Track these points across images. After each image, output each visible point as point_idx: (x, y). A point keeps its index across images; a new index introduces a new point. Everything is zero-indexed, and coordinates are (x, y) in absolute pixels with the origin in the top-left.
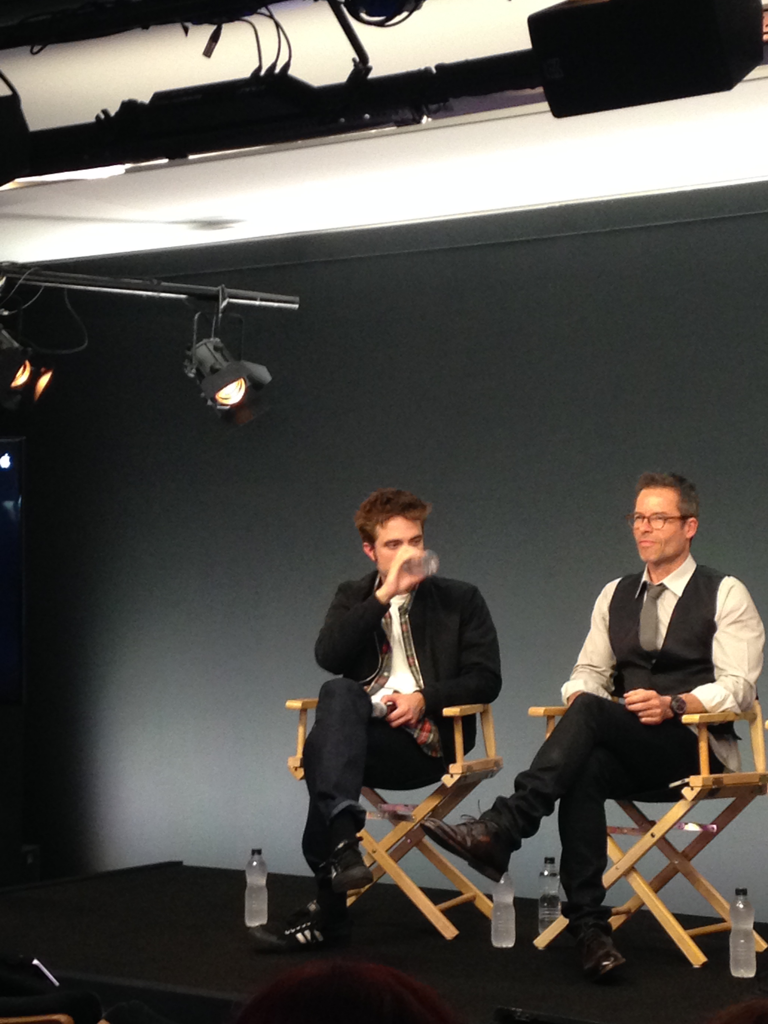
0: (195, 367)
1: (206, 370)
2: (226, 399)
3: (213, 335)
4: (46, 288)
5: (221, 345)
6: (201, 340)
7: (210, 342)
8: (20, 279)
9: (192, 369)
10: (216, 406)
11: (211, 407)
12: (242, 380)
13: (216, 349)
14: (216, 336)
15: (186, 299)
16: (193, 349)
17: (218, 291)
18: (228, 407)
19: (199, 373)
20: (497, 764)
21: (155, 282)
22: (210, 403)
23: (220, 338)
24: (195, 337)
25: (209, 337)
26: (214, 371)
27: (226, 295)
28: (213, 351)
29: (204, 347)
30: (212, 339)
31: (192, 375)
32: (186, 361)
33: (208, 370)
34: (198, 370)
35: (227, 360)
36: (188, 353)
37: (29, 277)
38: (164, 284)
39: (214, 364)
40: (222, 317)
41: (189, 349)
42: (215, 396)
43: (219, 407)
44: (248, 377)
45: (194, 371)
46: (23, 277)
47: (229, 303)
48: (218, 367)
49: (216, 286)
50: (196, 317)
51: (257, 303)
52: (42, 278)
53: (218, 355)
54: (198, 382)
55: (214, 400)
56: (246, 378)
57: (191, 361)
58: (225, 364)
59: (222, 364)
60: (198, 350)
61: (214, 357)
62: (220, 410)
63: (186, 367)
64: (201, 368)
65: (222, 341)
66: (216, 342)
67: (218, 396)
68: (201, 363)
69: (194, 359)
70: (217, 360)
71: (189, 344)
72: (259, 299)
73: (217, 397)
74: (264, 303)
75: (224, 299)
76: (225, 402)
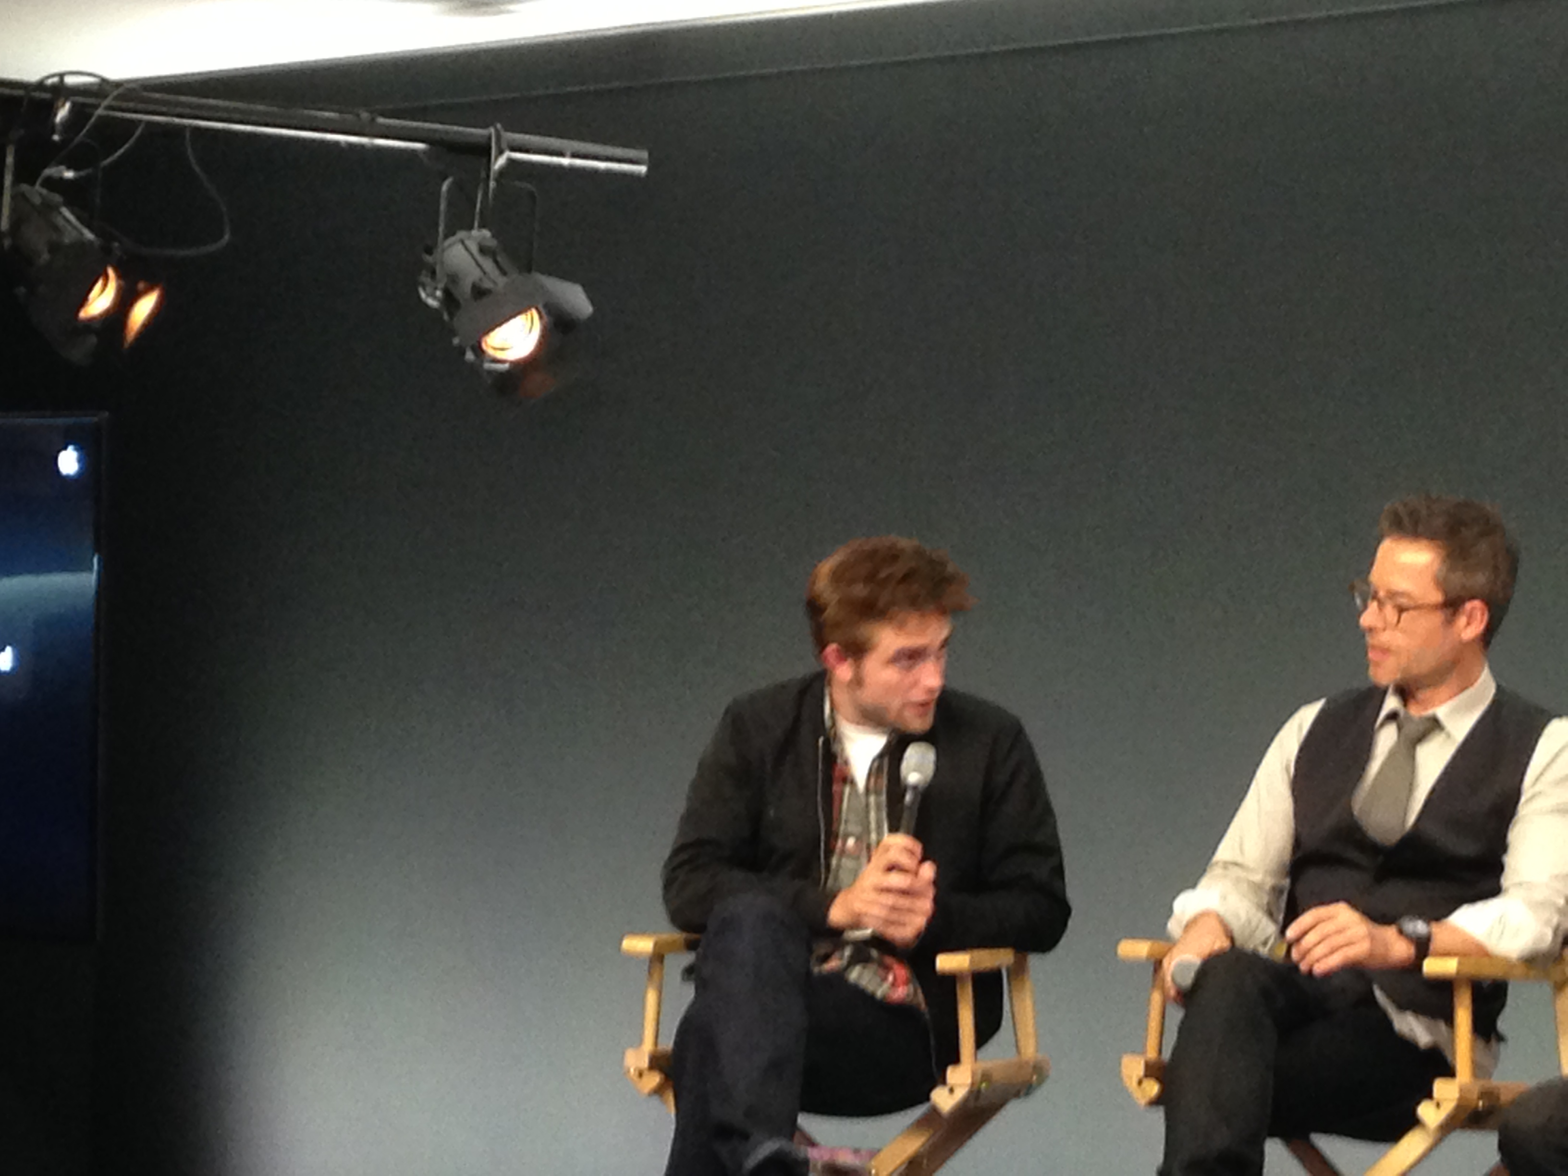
0: (441, 285)
1: (464, 293)
2: (502, 349)
3: (476, 224)
4: (149, 124)
5: (493, 243)
6: (454, 234)
7: (469, 238)
8: (96, 107)
10: (482, 362)
11: (472, 365)
12: (534, 312)
13: (483, 250)
14: (482, 226)
15: (424, 152)
16: (438, 251)
17: (489, 138)
18: (507, 366)
19: (450, 300)
20: (1039, 1071)
21: (365, 115)
22: (470, 356)
23: (490, 230)
24: (441, 229)
25: (470, 228)
26: (479, 292)
27: (504, 145)
28: (478, 256)
29: (460, 247)
30: (475, 233)
31: (432, 302)
32: (424, 272)
33: (469, 292)
34: (447, 293)
35: (504, 273)
36: (428, 258)
37: (114, 103)
38: (381, 120)
39: (481, 280)
40: (497, 189)
41: (429, 251)
42: (480, 344)
43: (487, 366)
44: (546, 306)
45: (439, 293)
46: (106, 103)
47: (509, 160)
48: (487, 285)
49: (486, 126)
50: (445, 187)
51: (566, 161)
52: (141, 106)
53: (488, 264)
54: (446, 317)
55: (479, 351)
56: (541, 309)
57: (433, 273)
58: (502, 281)
59: (496, 280)
60: (447, 252)
61: (478, 265)
62: (490, 372)
63: (423, 285)
64: (453, 289)
65: (493, 236)
66: (484, 238)
67: (486, 342)
68: (454, 278)
69: (439, 270)
70: (485, 273)
71: (431, 242)
72: (568, 153)
73: (484, 346)
74: (579, 162)
75: (501, 152)
76: (499, 355)
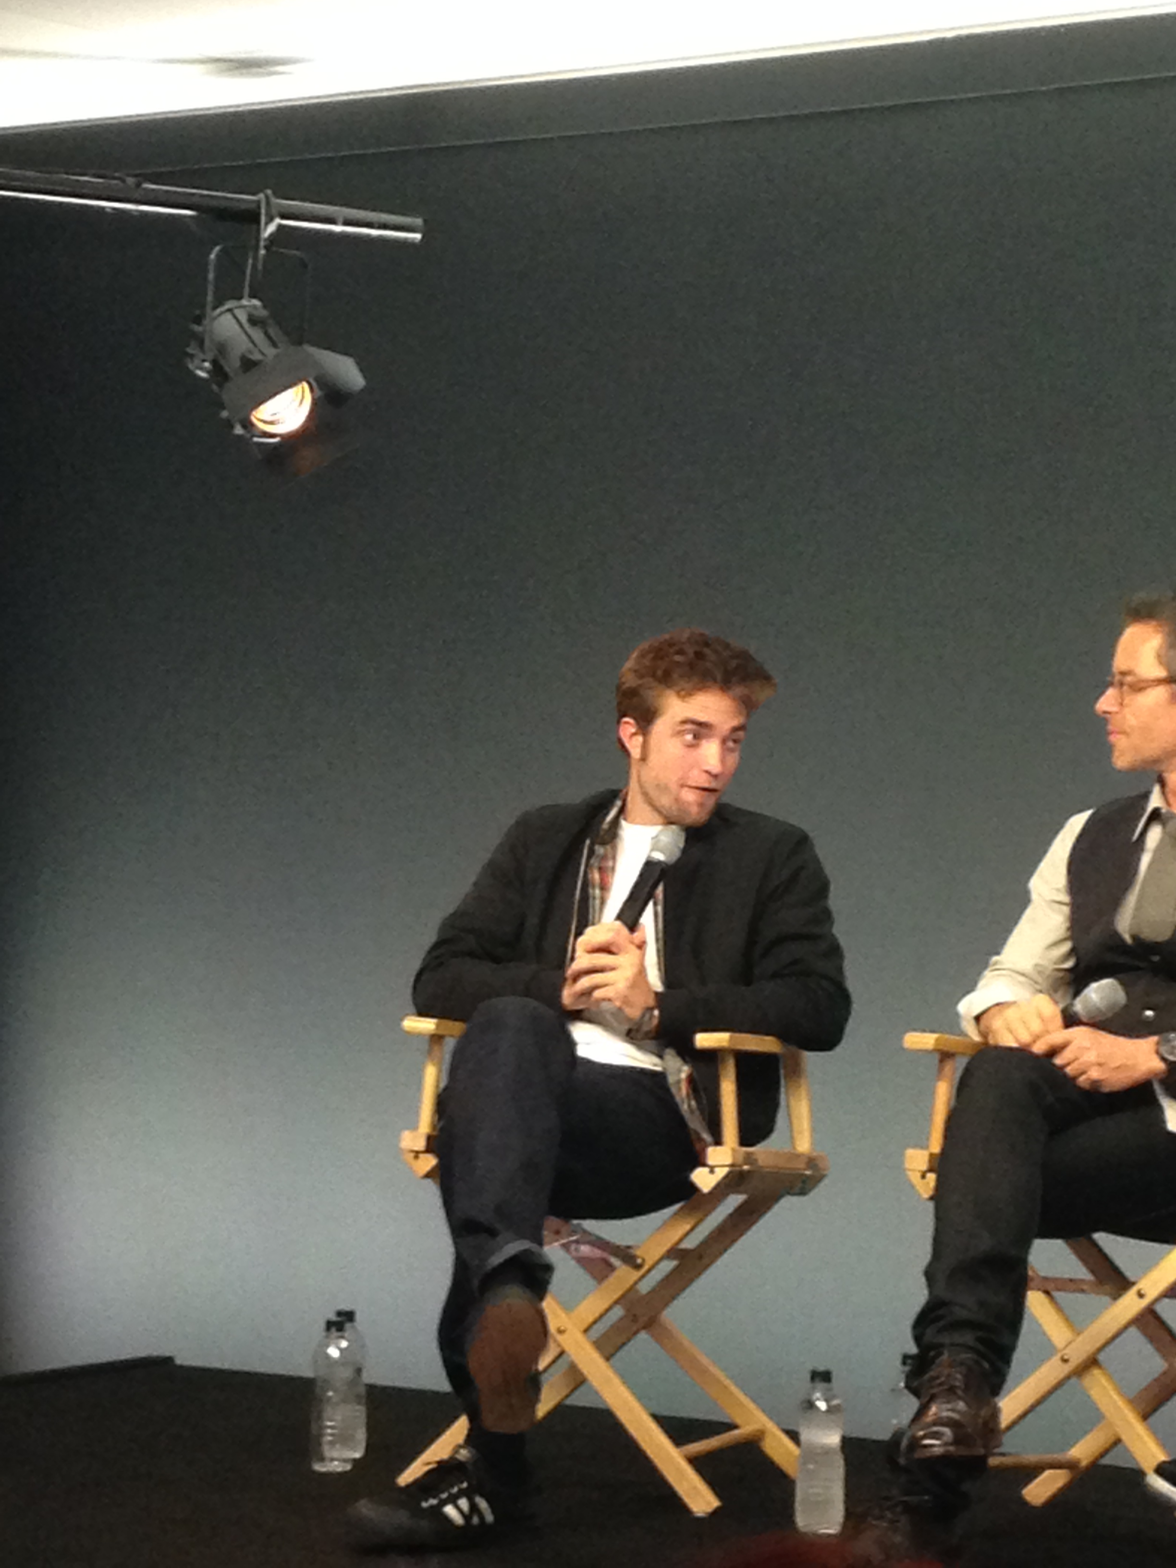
0: (210, 356)
1: (232, 364)
2: (271, 423)
3: (246, 294)
5: (264, 313)
6: (223, 304)
7: (240, 307)
9: (204, 361)
10: (252, 437)
11: (242, 438)
12: (305, 385)
13: (253, 321)
14: (253, 296)
15: (194, 219)
16: (206, 322)
17: (258, 202)
18: (276, 440)
19: (219, 372)
20: (815, 1165)
22: (239, 430)
23: (260, 299)
24: (210, 298)
25: (240, 298)
26: (248, 364)
27: (274, 211)
28: (246, 325)
29: (229, 316)
30: (245, 302)
31: (202, 374)
33: (237, 364)
34: (215, 363)
35: (274, 345)
36: (197, 328)
38: (147, 186)
39: (249, 351)
40: (266, 256)
41: (198, 320)
42: (248, 416)
43: (256, 439)
44: (317, 380)
45: (207, 364)
47: (281, 227)
48: (256, 357)
49: (254, 194)
50: (212, 256)
51: (338, 228)
55: (248, 425)
56: (312, 381)
57: (201, 345)
59: (265, 351)
60: (216, 323)
62: (261, 446)
63: (192, 356)
64: (222, 362)
65: (265, 306)
66: (255, 307)
67: (256, 416)
69: (207, 343)
70: (254, 345)
71: (198, 312)
72: (341, 220)
73: (253, 418)
74: (351, 230)
75: (270, 219)
76: (270, 429)
